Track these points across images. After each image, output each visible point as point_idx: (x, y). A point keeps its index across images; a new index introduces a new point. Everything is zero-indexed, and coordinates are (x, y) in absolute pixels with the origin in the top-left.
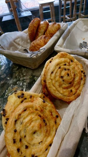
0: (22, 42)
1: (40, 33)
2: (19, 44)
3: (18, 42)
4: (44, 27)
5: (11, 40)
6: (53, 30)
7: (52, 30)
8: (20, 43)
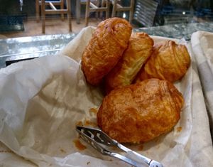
0: (63, 90)
1: (129, 66)
2: (55, 103)
3: (52, 95)
4: (145, 49)
5: (33, 92)
6: (180, 65)
7: (175, 65)
8: (60, 96)
